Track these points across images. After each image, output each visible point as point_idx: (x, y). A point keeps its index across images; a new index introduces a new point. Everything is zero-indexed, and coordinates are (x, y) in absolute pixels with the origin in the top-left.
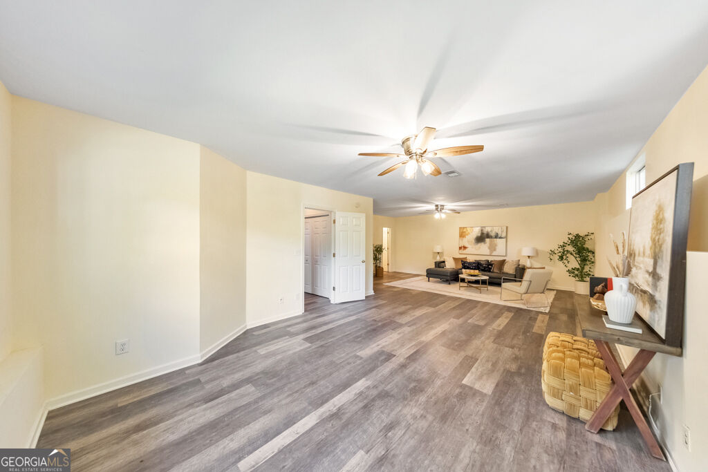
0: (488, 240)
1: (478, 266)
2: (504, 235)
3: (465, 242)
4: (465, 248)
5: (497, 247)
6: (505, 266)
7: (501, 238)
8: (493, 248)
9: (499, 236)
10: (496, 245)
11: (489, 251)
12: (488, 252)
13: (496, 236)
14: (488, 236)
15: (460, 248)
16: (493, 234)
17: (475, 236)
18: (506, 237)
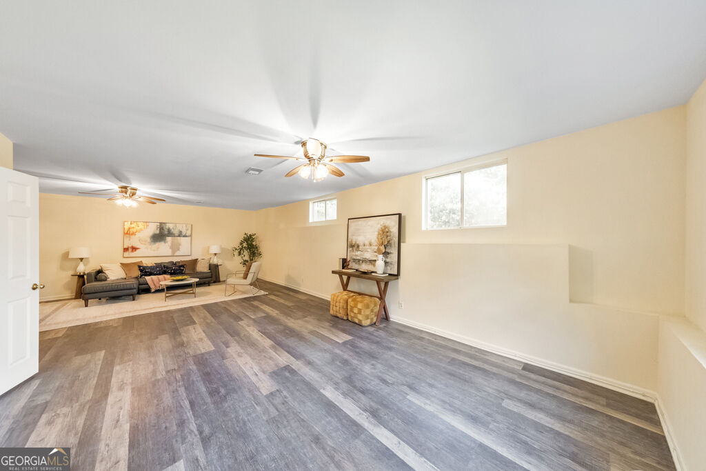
0: (169, 239)
1: (163, 269)
2: (188, 233)
3: (134, 241)
4: (134, 249)
5: (181, 247)
6: (198, 265)
7: (185, 236)
8: (175, 248)
9: (184, 234)
10: (180, 245)
11: (171, 250)
12: (169, 253)
13: (180, 235)
14: (170, 233)
15: (126, 250)
16: (176, 232)
17: (151, 234)
18: (191, 236)
